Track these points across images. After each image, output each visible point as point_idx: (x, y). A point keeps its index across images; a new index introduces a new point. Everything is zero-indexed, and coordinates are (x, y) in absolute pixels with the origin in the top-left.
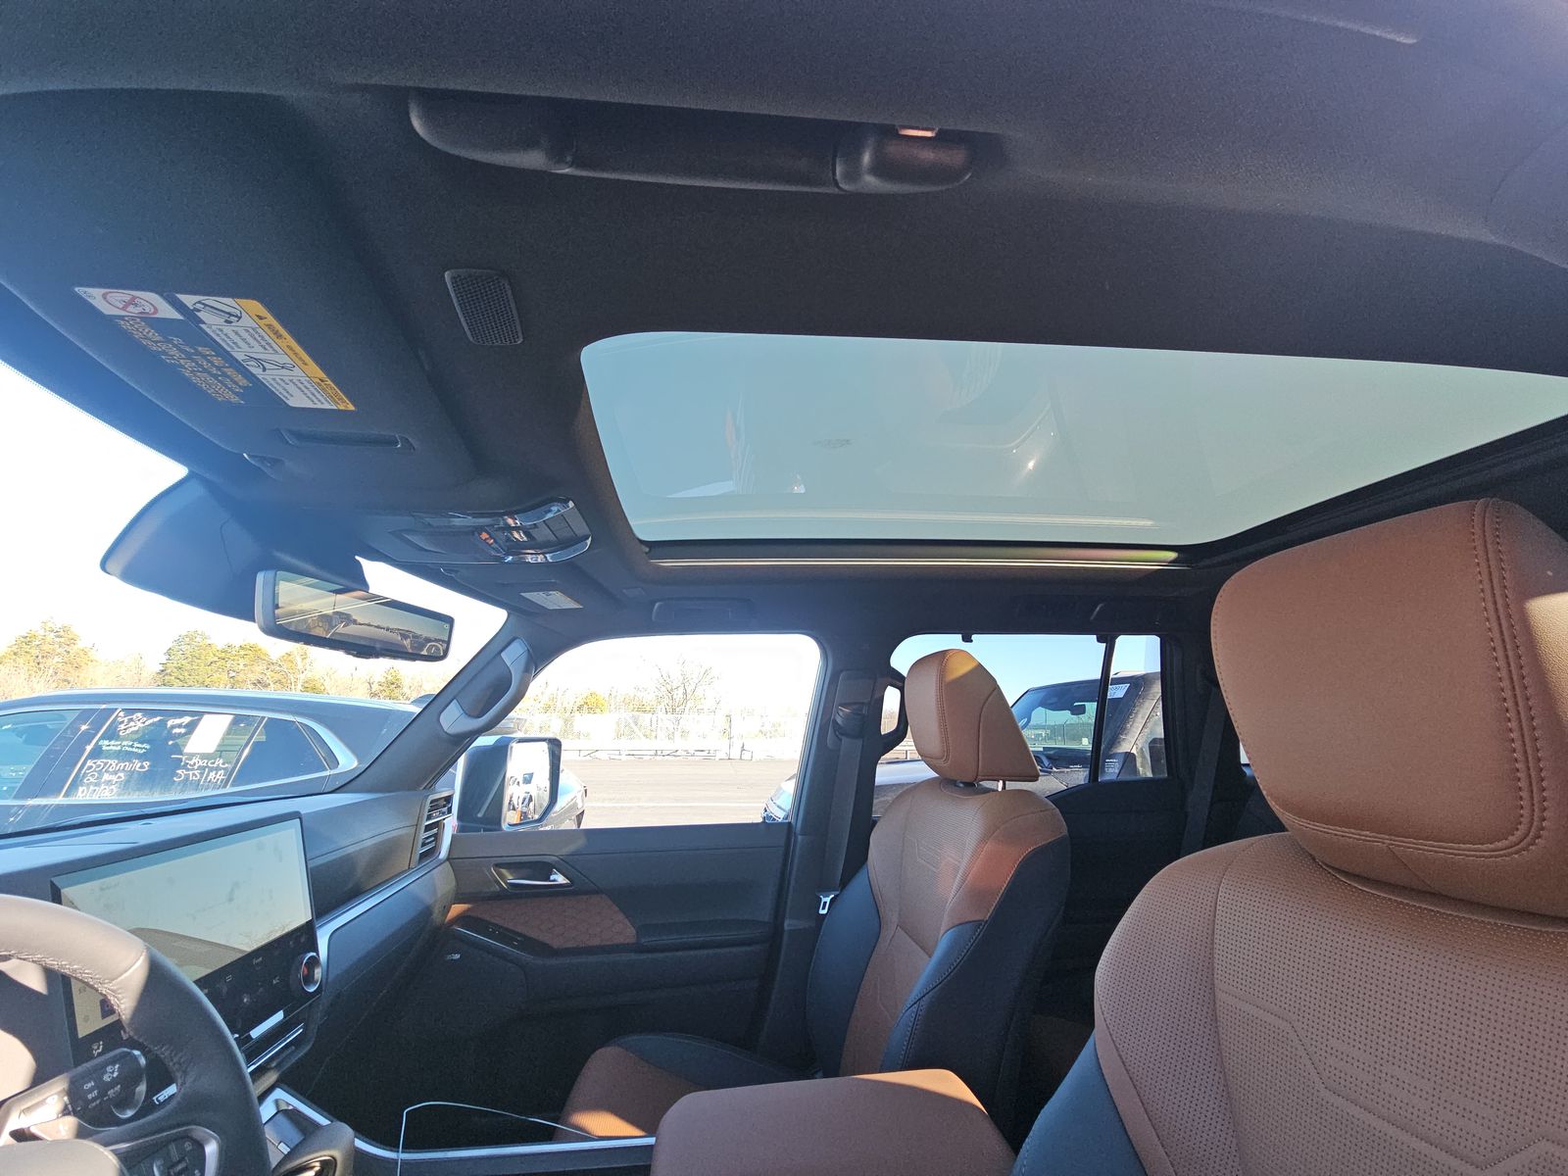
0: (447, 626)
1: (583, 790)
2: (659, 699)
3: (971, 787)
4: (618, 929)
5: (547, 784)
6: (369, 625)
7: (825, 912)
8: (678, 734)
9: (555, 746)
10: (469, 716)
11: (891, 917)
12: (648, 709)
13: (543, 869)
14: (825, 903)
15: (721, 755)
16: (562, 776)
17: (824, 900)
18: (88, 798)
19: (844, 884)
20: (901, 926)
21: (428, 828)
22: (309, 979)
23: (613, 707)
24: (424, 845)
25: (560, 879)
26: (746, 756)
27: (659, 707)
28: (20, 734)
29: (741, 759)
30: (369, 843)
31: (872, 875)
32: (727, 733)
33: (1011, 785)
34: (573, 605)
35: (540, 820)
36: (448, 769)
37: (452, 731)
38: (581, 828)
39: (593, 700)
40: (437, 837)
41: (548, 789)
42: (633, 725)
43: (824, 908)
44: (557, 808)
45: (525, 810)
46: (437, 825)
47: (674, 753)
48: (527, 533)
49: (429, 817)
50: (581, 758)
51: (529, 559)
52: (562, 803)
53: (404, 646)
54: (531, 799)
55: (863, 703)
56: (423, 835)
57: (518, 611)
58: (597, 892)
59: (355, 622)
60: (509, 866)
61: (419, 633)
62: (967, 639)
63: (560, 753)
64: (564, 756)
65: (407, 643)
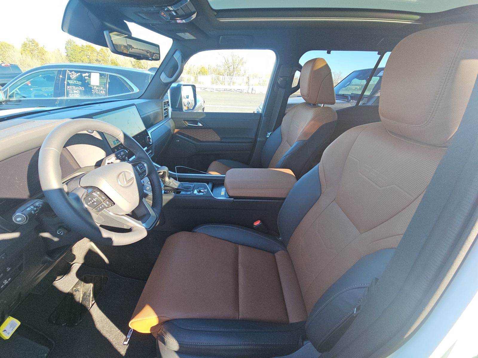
0: (158, 48)
1: (203, 101)
2: (225, 70)
3: (315, 105)
4: (216, 138)
5: (193, 99)
6: (137, 49)
7: (268, 137)
8: (232, 83)
9: (194, 87)
10: (168, 77)
11: (285, 138)
12: (221, 74)
13: (196, 122)
14: (268, 135)
15: (246, 91)
16: (197, 96)
17: (268, 134)
18: (73, 97)
19: (274, 130)
20: (287, 141)
21: (165, 110)
22: (150, 141)
23: (210, 73)
24: (165, 114)
25: (200, 125)
26: (254, 92)
27: (225, 73)
28: (44, 78)
29: (252, 93)
30: (152, 113)
31: (282, 128)
32: (248, 83)
33: (326, 106)
34: (193, 38)
35: (193, 109)
36: (165, 94)
37: (165, 82)
38: (204, 111)
39: (203, 70)
40: (167, 112)
41: (194, 100)
42: (217, 80)
43: (268, 136)
44: (197, 106)
45: (188, 106)
46: (166, 109)
47: (230, 90)
48: (176, 12)
49: (164, 107)
50: (202, 91)
51: (179, 21)
52: (198, 104)
53: (148, 56)
54: (189, 103)
55: (287, 77)
56: (164, 112)
57: (176, 40)
58: (210, 128)
59: (133, 48)
60: (188, 121)
61: (151, 51)
62: (329, 53)
63: (195, 89)
64: (197, 90)
65: (148, 54)
